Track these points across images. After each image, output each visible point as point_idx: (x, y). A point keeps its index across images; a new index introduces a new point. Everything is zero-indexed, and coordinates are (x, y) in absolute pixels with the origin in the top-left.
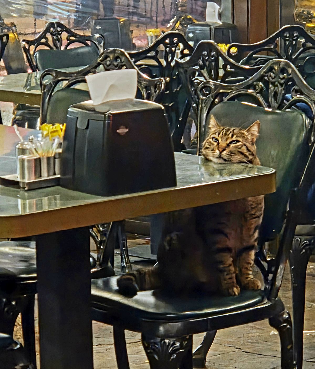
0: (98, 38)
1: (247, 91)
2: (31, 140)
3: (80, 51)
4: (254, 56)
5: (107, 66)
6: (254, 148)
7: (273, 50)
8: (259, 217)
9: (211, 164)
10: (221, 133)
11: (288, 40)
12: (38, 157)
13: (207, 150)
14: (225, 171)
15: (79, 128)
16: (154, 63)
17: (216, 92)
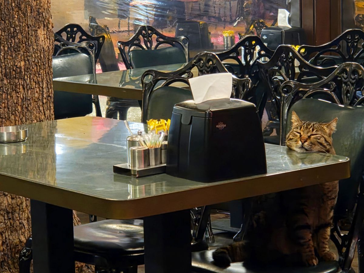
0: (183, 39)
1: (323, 90)
2: (140, 134)
3: (168, 50)
4: (321, 56)
5: (201, 67)
6: (330, 140)
7: (337, 51)
8: (334, 199)
9: (294, 153)
10: (303, 127)
11: (350, 42)
12: (147, 148)
13: (290, 142)
14: (306, 159)
15: (184, 124)
16: (235, 62)
17: (296, 90)
